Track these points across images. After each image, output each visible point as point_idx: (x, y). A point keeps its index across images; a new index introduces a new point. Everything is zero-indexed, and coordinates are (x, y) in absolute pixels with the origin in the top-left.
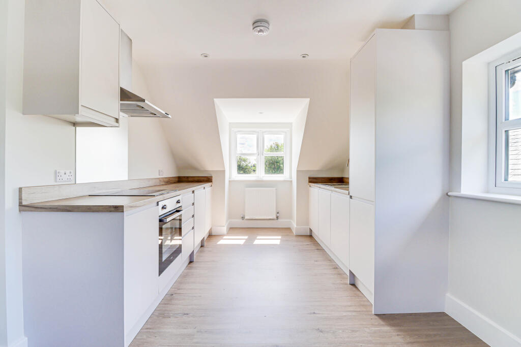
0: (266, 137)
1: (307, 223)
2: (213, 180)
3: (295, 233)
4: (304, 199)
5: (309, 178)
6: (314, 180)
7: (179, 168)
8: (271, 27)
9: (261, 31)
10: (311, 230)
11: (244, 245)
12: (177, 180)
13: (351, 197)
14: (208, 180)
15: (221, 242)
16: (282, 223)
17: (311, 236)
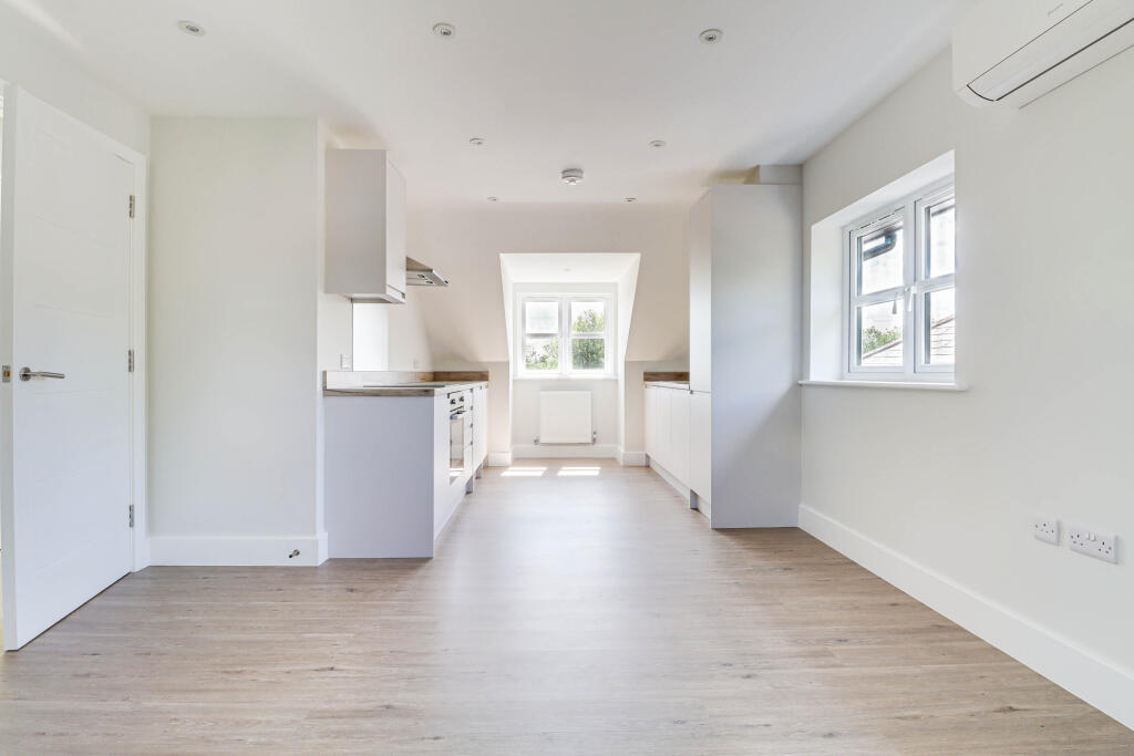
0: (575, 305)
1: (643, 447)
2: (490, 378)
3: (622, 463)
4: (637, 407)
5: (645, 374)
6: (651, 377)
7: (434, 359)
8: (584, 176)
9: (573, 181)
10: (647, 457)
11: (543, 477)
12: (431, 376)
13: (692, 392)
14: (482, 376)
15: (506, 474)
16: (601, 449)
17: (648, 466)
